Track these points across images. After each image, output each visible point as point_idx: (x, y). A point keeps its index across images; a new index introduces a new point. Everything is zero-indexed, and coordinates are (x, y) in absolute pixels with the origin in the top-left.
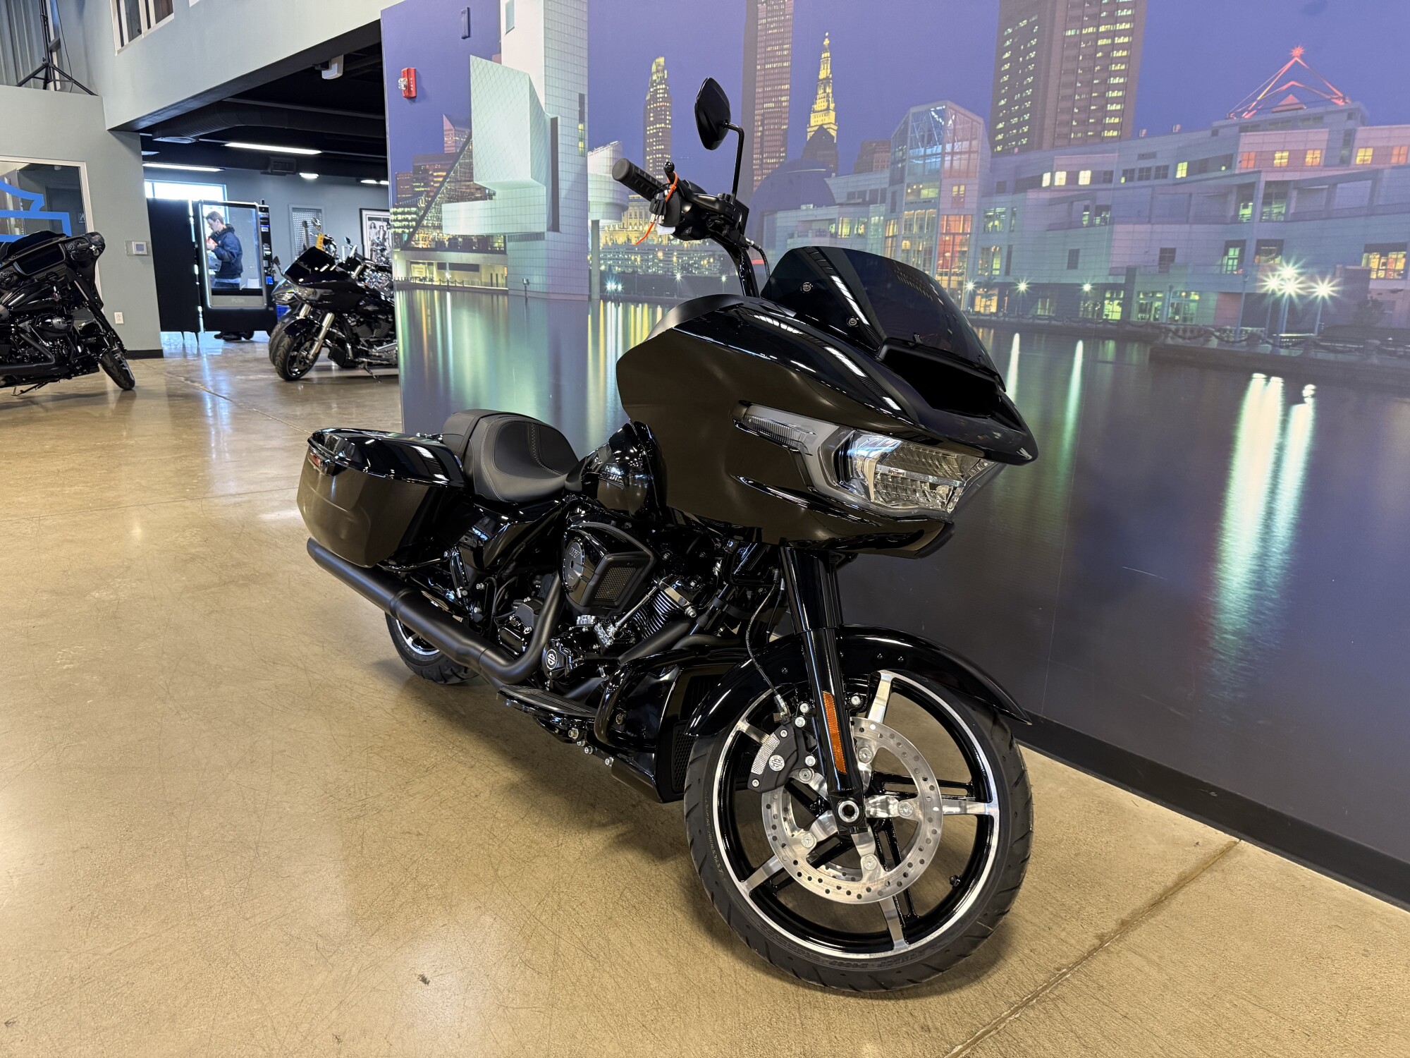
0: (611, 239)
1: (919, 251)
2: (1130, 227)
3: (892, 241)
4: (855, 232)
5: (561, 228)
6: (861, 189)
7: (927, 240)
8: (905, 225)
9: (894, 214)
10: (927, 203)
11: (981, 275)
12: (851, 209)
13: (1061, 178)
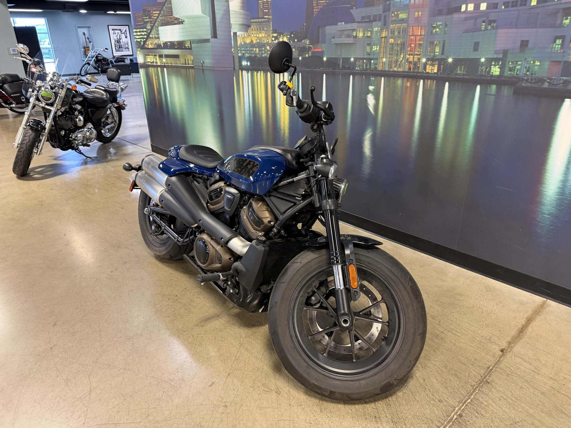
0: (243, 41)
1: (398, 44)
2: (506, 30)
3: (385, 39)
4: (366, 35)
5: (218, 36)
6: (369, 14)
7: (402, 39)
8: (391, 31)
9: (386, 26)
10: (402, 21)
11: (429, 55)
12: (363, 24)
13: (471, 7)
